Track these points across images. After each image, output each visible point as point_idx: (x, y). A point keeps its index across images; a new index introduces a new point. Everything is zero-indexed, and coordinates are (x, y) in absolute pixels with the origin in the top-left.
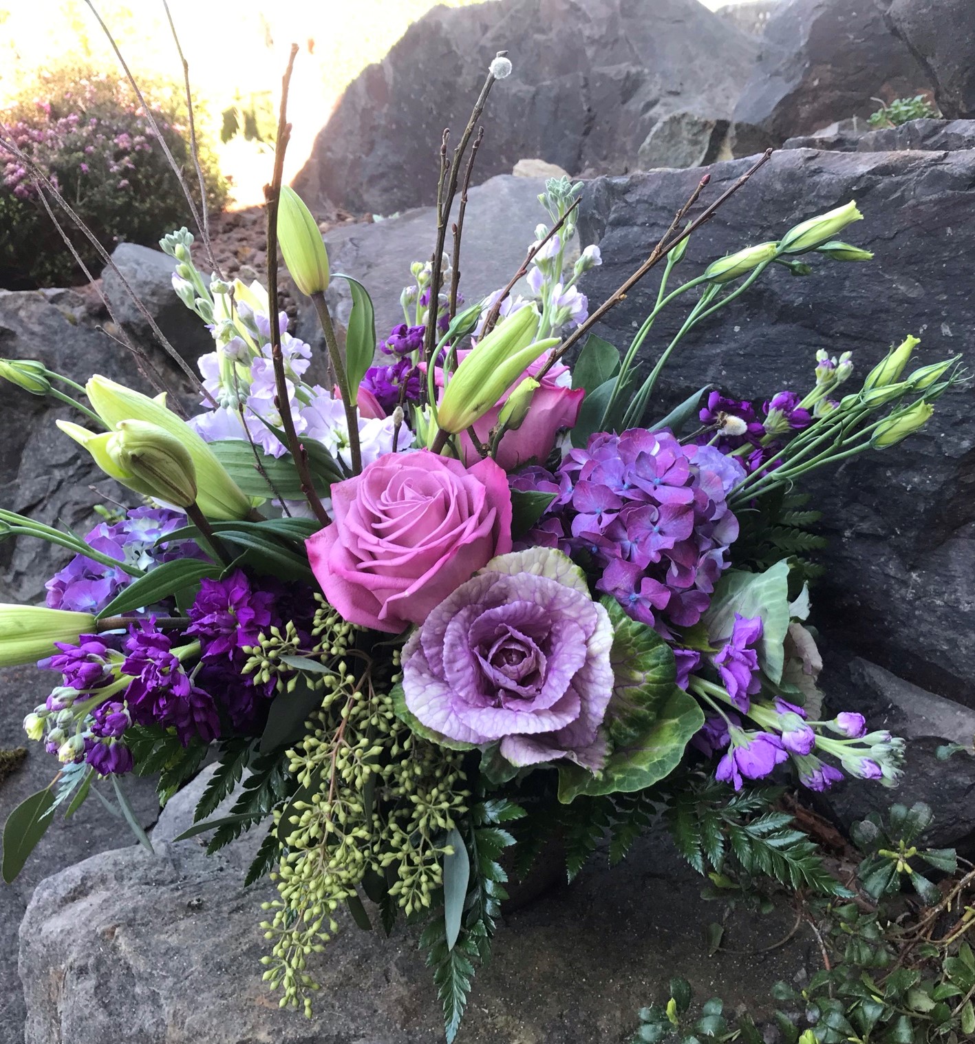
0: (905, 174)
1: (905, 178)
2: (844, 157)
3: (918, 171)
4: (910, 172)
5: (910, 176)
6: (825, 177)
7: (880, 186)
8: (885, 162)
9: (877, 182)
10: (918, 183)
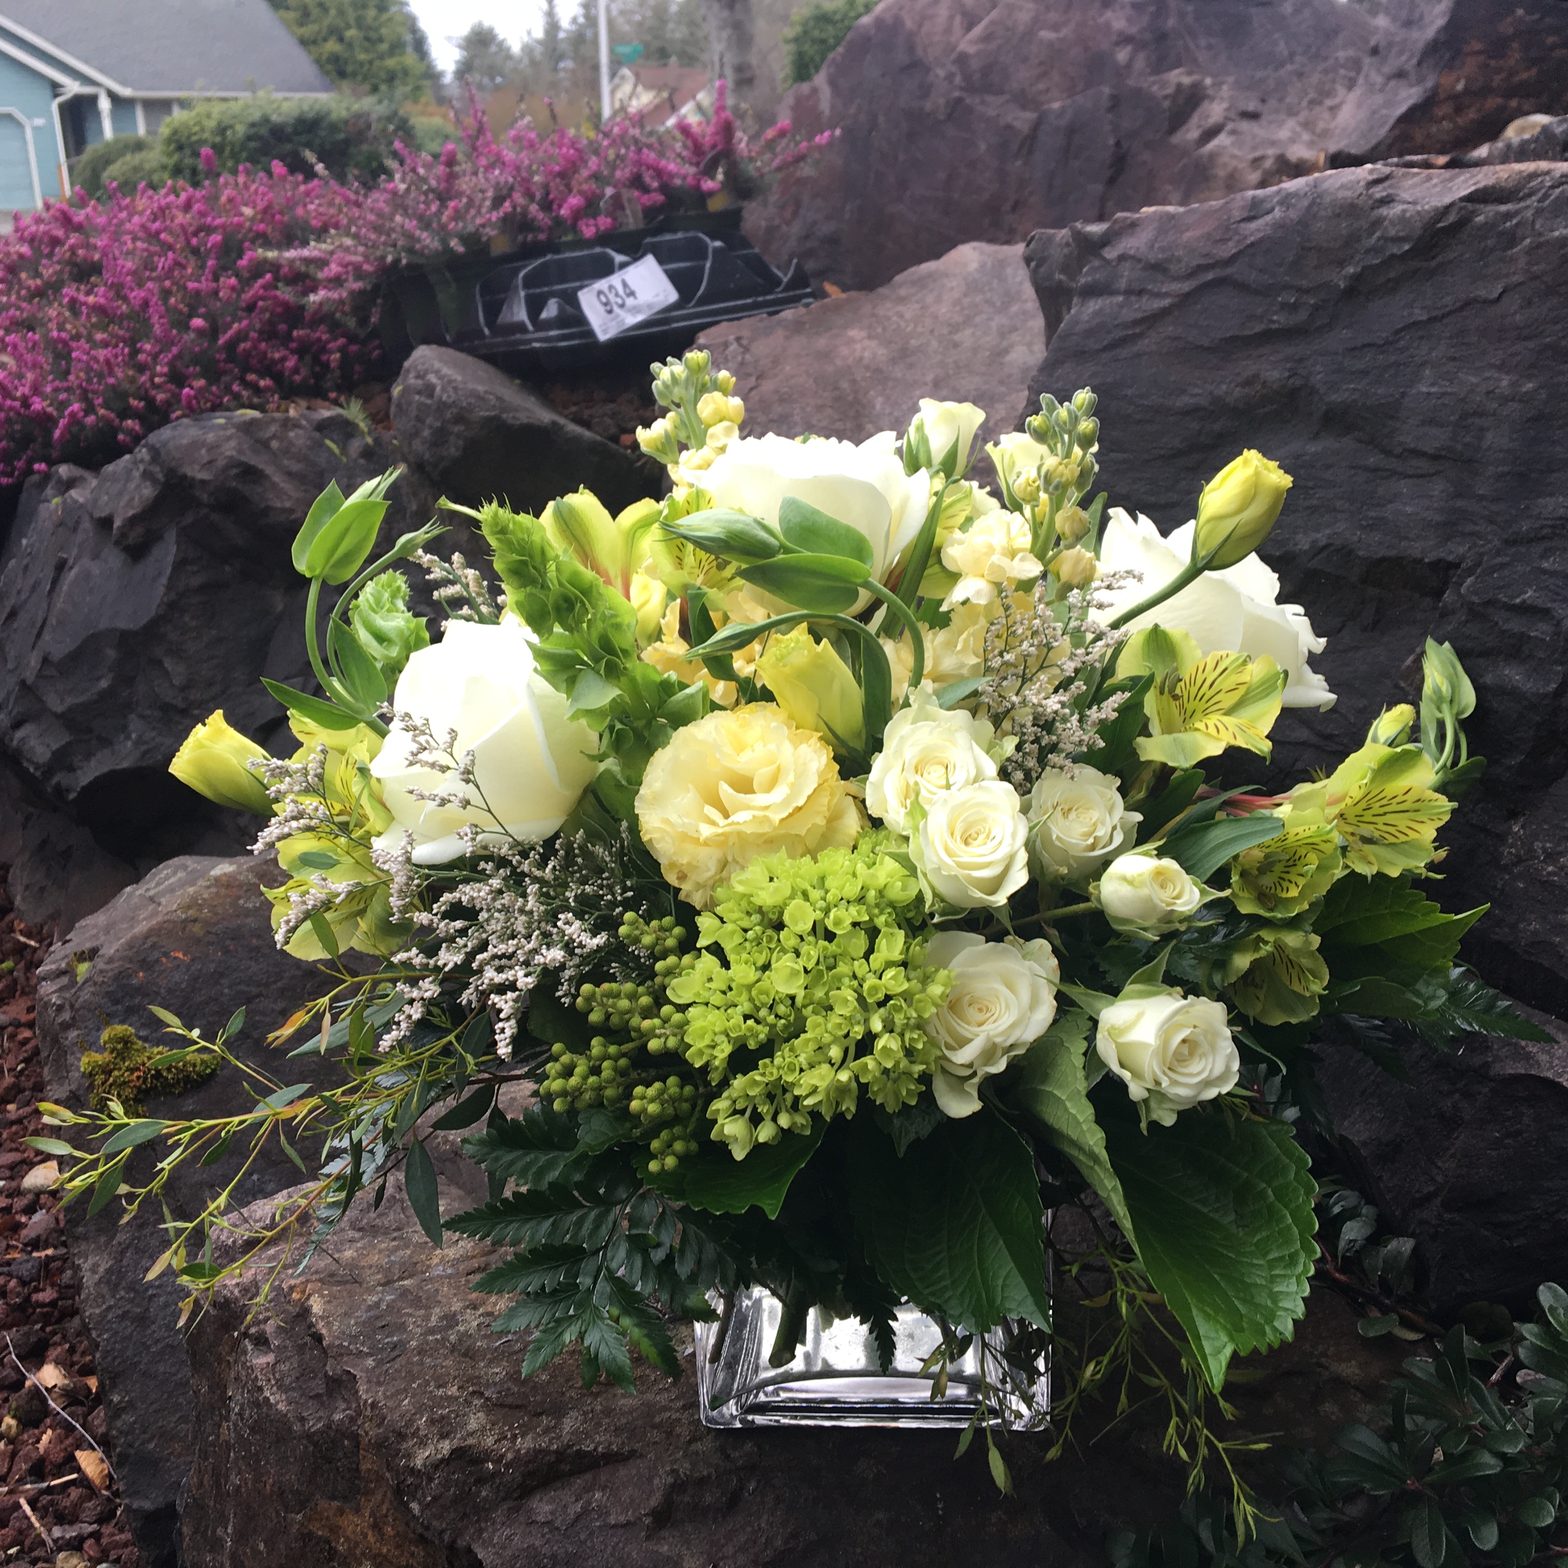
0: (1522, 199)
1: (1522, 204)
2: (1429, 178)
3: (1540, 194)
4: (1530, 195)
5: (1528, 202)
6: (1396, 210)
7: (1480, 219)
8: (1491, 181)
9: (1474, 213)
10: (1539, 212)
